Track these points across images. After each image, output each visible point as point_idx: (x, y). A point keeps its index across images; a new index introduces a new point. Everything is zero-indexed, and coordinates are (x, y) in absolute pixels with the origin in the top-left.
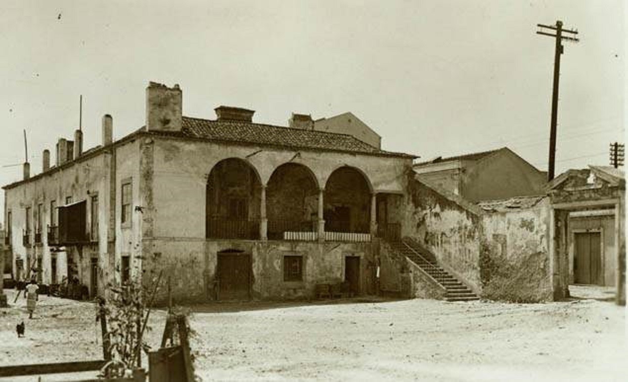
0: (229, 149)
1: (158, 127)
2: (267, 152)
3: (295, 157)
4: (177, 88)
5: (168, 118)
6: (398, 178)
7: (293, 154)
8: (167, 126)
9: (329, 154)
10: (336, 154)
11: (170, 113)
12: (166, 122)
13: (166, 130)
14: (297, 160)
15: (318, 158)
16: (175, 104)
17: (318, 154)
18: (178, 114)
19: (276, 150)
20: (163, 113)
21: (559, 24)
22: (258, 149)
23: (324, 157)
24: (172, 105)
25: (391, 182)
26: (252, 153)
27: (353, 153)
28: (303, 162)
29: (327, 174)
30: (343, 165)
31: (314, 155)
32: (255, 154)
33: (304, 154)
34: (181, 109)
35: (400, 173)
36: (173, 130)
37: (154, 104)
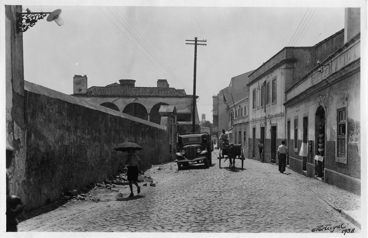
0: (105, 99)
1: (77, 92)
2: (122, 99)
3: (135, 100)
4: (85, 76)
5: (81, 88)
6: (188, 106)
7: (134, 99)
8: (81, 92)
9: (151, 98)
10: (155, 98)
11: (82, 86)
12: (80, 90)
13: (80, 93)
14: (136, 102)
15: (146, 100)
16: (84, 83)
17: (146, 98)
18: (85, 87)
19: (126, 98)
20: (79, 87)
21: (196, 39)
22: (118, 98)
23: (149, 99)
24: (82, 83)
25: (184, 108)
26: (115, 100)
27: (163, 97)
28: (139, 102)
29: (151, 107)
30: (159, 102)
31: (144, 99)
32: (116, 100)
33: (139, 99)
34: (87, 84)
35: (189, 104)
36: (83, 93)
37: (75, 84)
